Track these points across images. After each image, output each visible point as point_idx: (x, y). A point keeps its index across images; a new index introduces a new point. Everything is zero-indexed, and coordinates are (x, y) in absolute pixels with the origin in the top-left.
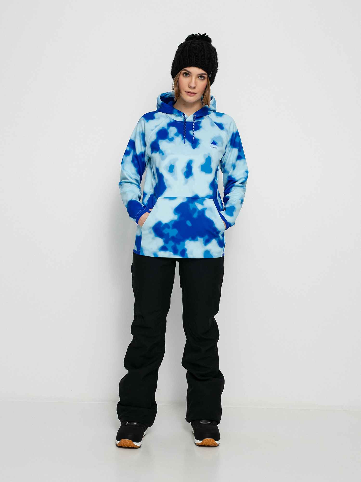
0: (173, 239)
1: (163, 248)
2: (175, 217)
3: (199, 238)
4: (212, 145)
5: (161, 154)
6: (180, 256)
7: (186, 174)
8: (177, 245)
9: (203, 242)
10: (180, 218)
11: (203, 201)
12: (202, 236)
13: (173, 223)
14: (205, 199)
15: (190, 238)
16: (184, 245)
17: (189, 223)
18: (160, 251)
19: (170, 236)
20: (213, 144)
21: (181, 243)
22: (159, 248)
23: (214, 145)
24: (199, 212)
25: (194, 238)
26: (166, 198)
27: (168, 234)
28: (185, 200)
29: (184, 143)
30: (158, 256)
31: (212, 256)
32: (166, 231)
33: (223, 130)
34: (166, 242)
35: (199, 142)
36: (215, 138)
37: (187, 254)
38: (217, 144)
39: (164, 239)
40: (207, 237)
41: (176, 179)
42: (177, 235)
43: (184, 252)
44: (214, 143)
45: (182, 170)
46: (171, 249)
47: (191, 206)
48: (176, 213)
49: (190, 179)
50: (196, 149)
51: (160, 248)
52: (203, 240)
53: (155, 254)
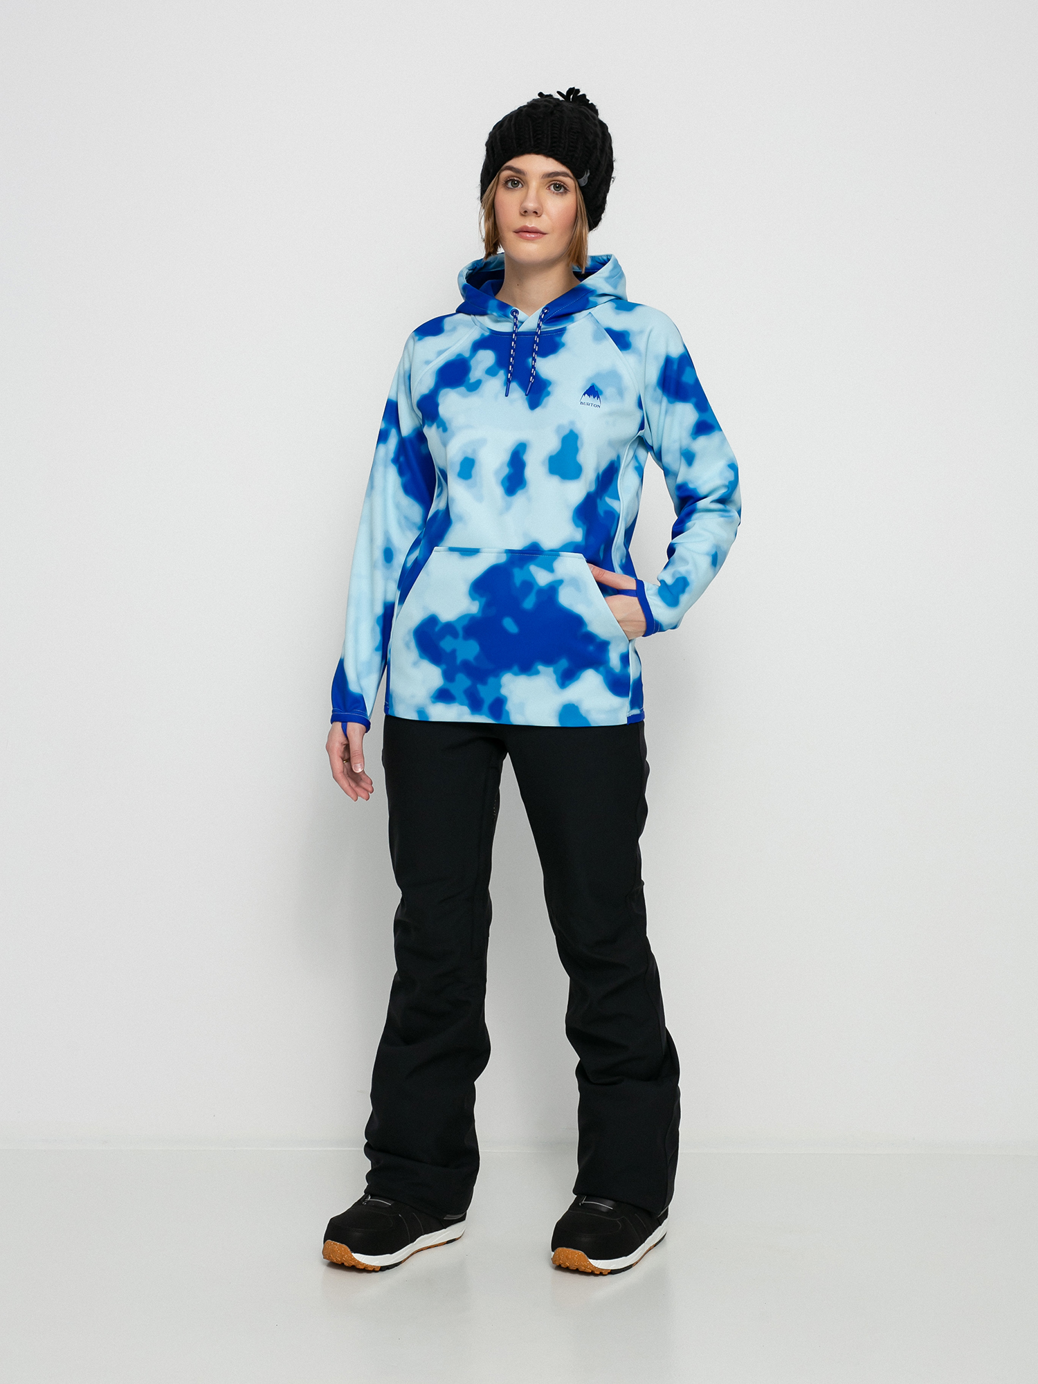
0: (467, 668)
1: (443, 696)
2: (473, 607)
3: (541, 668)
4: (587, 399)
5: (441, 429)
6: (489, 717)
7: (507, 484)
8: (480, 687)
9: (554, 677)
10: (485, 608)
11: (555, 559)
12: (548, 661)
13: (465, 622)
14: (559, 555)
15: (516, 668)
16: (499, 686)
17: (510, 625)
18: (434, 702)
19: (460, 658)
20: (589, 395)
21: (491, 680)
22: (432, 694)
23: (592, 397)
24: (541, 591)
25: (526, 668)
26: (452, 549)
27: (454, 652)
28: (503, 559)
29: (507, 395)
30: (428, 718)
31: (585, 719)
32: (447, 644)
33: (627, 351)
34: (448, 676)
35: (549, 389)
36: (598, 375)
37: (508, 713)
38: (602, 393)
39: (444, 666)
40: (564, 663)
41: (479, 498)
42: (477, 658)
43: (498, 705)
44: (592, 391)
45: (497, 473)
46: (463, 697)
47: (518, 576)
48: (477, 596)
49: (520, 498)
50: (538, 410)
51: (434, 694)
52: (555, 672)
53: (421, 712)
